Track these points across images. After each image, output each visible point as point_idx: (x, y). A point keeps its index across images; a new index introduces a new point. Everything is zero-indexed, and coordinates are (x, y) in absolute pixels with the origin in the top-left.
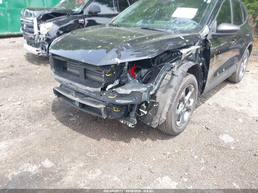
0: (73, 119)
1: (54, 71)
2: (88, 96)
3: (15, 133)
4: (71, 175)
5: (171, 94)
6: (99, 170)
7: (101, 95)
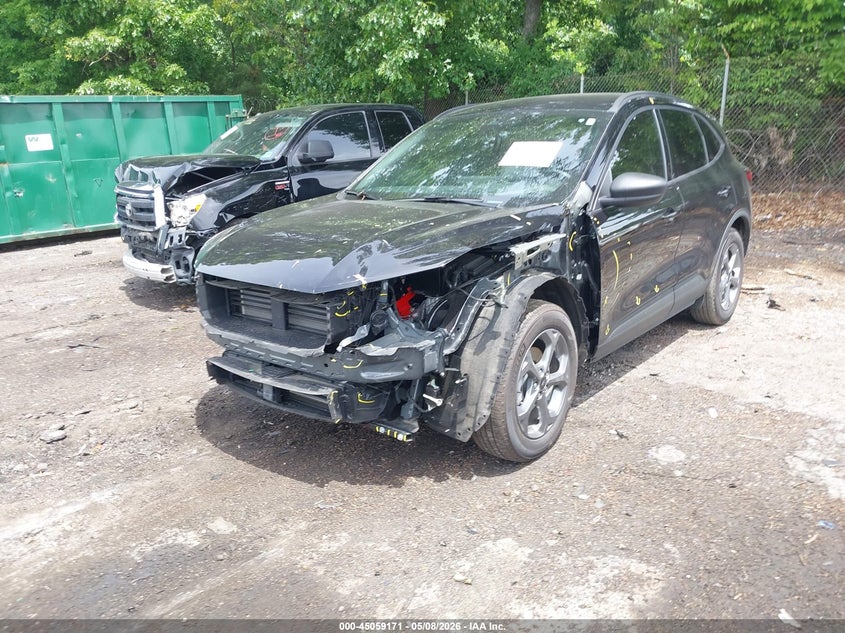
0: (275, 433)
1: (210, 317)
2: (296, 372)
3: (133, 469)
4: (280, 546)
5: (497, 351)
6: (344, 534)
7: (326, 365)
